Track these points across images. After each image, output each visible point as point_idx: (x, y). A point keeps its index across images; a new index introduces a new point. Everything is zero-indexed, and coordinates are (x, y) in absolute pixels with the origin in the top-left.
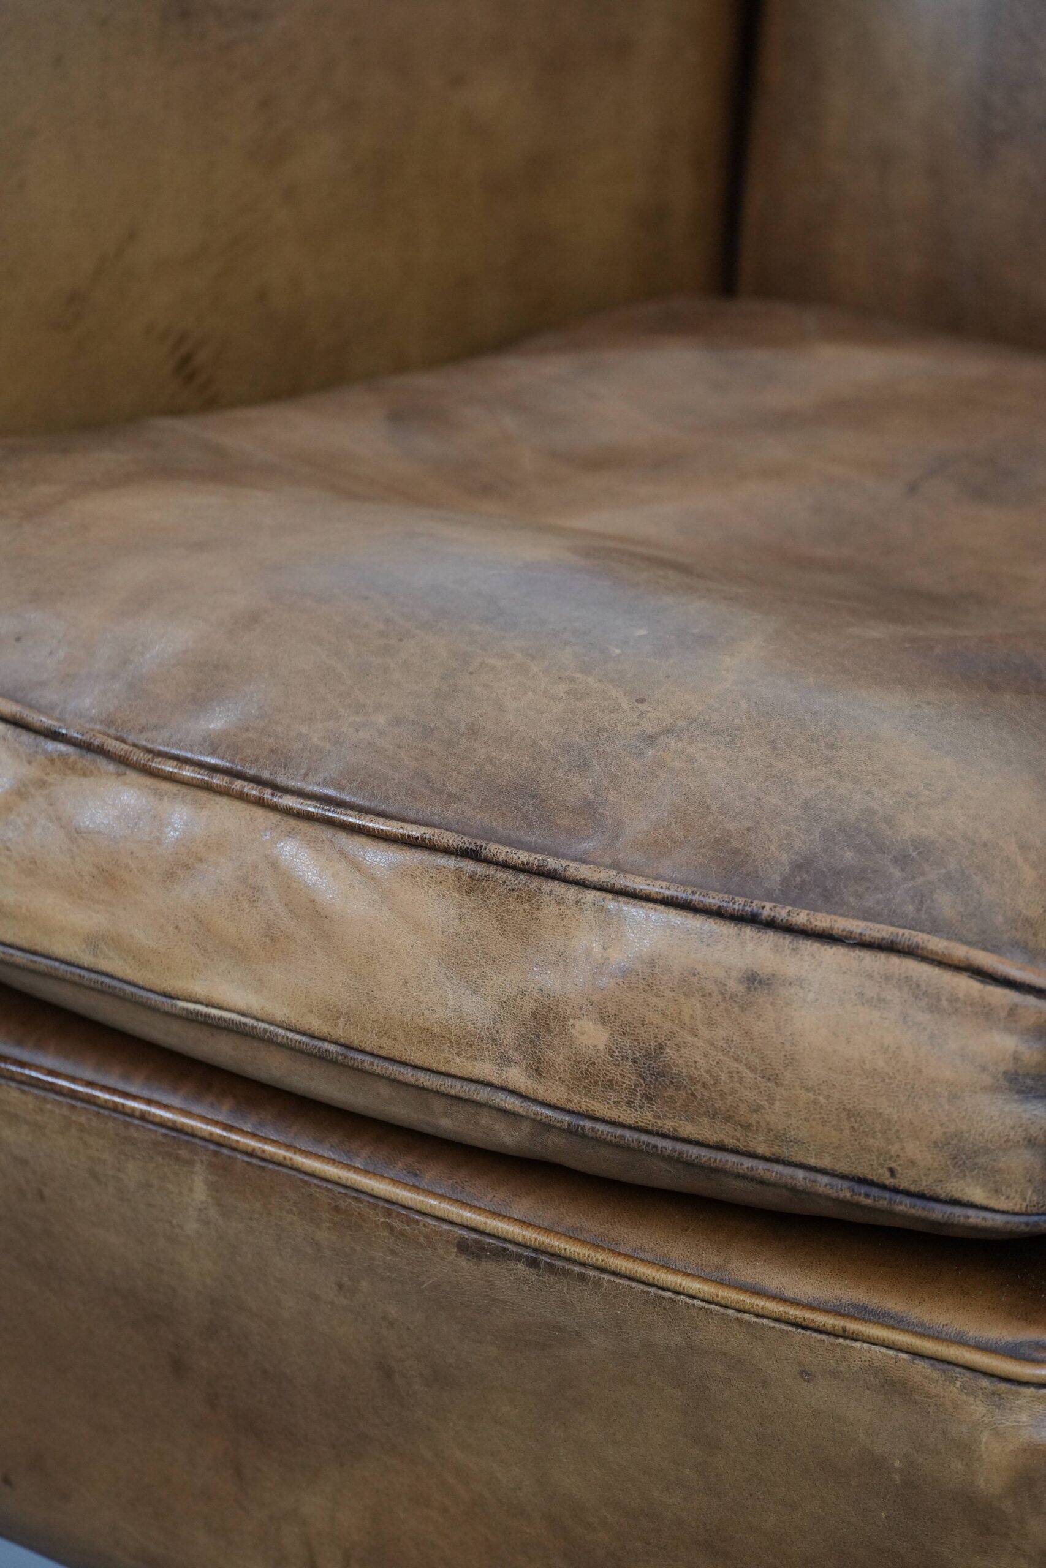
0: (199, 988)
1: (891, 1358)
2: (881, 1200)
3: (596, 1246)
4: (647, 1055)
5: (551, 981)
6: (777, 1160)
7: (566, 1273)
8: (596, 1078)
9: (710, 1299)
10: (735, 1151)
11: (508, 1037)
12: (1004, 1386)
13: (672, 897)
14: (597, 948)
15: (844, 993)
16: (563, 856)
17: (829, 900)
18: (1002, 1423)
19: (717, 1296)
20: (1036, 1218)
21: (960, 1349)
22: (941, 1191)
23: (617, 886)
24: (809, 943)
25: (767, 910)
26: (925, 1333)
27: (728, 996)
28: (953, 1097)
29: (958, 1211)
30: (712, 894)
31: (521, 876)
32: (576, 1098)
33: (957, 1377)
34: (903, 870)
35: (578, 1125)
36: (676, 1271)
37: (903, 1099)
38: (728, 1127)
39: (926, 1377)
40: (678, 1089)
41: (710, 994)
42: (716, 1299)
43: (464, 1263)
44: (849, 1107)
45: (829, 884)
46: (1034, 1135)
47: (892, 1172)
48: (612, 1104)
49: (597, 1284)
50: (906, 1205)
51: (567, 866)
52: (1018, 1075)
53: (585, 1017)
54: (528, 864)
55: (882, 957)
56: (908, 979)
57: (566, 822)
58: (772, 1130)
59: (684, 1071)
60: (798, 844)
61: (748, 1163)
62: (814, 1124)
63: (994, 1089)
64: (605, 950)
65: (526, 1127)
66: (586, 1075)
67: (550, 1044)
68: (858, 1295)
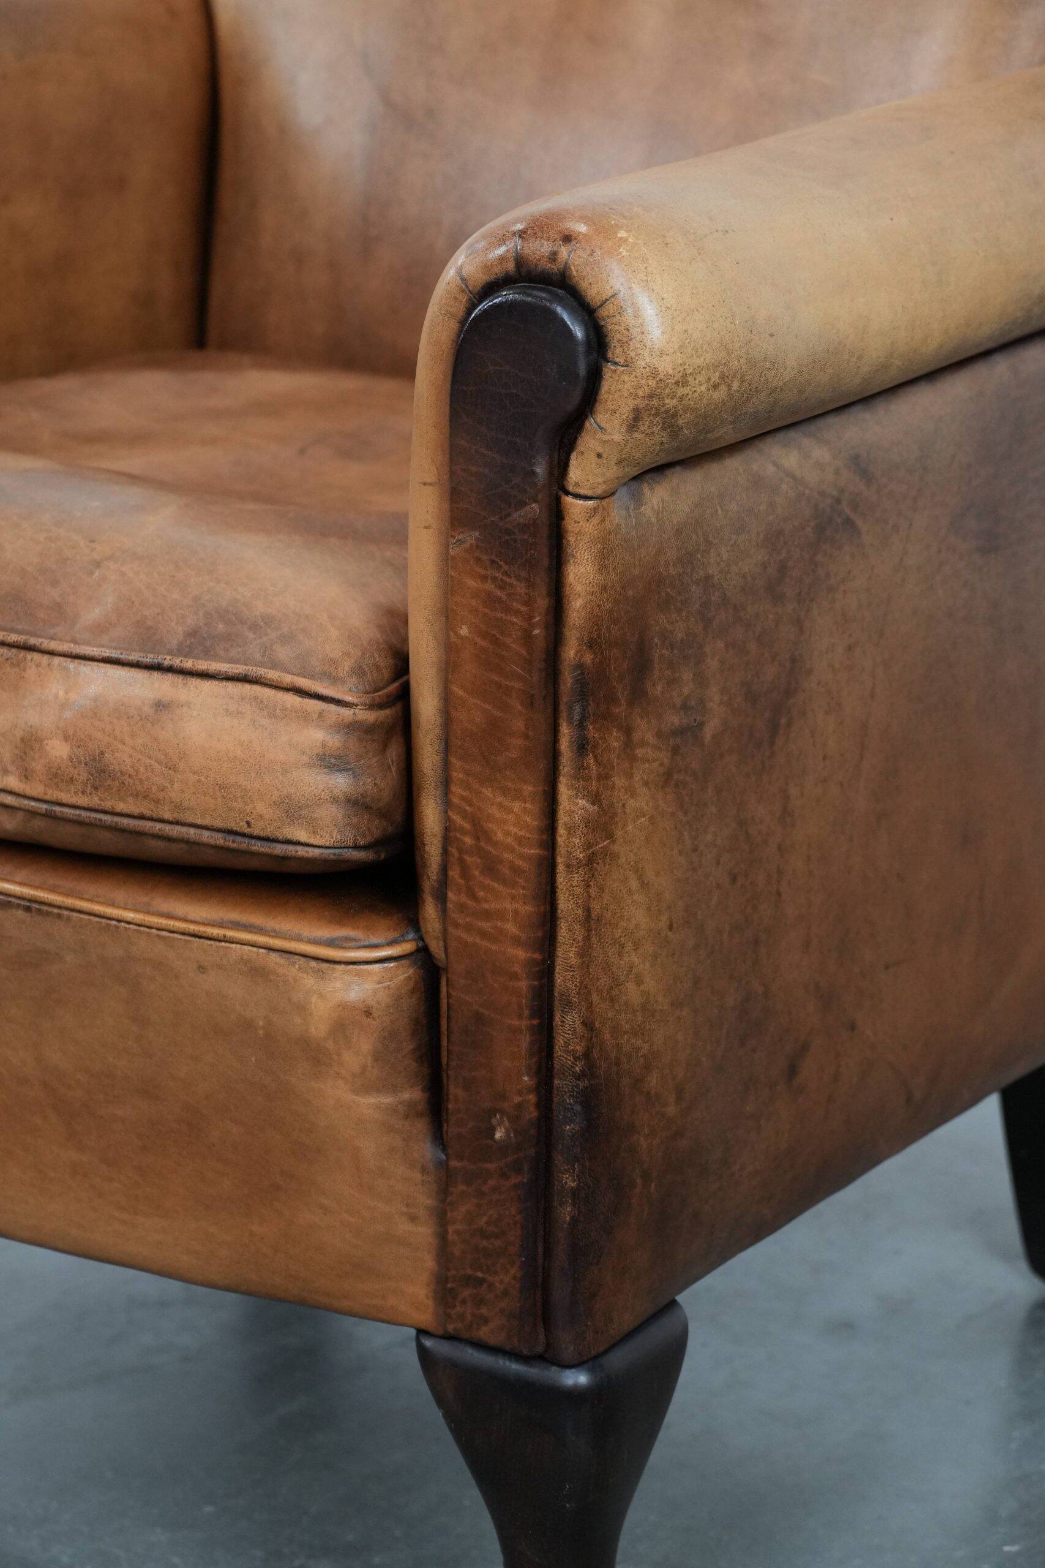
1: (254, 952)
2: (242, 844)
3: (67, 895)
4: (94, 760)
5: (32, 718)
6: (177, 823)
7: (48, 914)
8: (62, 777)
9: (140, 923)
10: (151, 819)
11: (7, 756)
12: (325, 965)
13: (108, 657)
14: (61, 694)
15: (216, 709)
16: (40, 637)
17: (207, 654)
18: (325, 989)
19: (145, 921)
20: (341, 851)
21: (298, 943)
22: (279, 835)
23: (74, 652)
24: (194, 679)
25: (168, 661)
26: (275, 934)
27: (143, 717)
28: (285, 772)
29: (291, 848)
30: (133, 653)
31: (13, 650)
32: (50, 792)
33: (296, 962)
34: (254, 633)
35: (52, 810)
36: (118, 907)
37: (253, 775)
38: (145, 803)
39: (276, 963)
40: (113, 780)
41: (132, 717)
42: (144, 923)
44: (219, 782)
45: (208, 643)
46: (337, 795)
47: (248, 823)
48: (73, 793)
49: (69, 919)
50: (258, 846)
51: (42, 642)
52: (325, 755)
53: (54, 738)
54: (17, 641)
55: (239, 685)
56: (256, 698)
57: (42, 615)
58: (173, 802)
59: (117, 768)
60: (189, 621)
61: (159, 826)
62: (199, 796)
63: (309, 766)
64: (67, 694)
65: (20, 815)
66: (55, 776)
67: (33, 759)
68: (234, 915)
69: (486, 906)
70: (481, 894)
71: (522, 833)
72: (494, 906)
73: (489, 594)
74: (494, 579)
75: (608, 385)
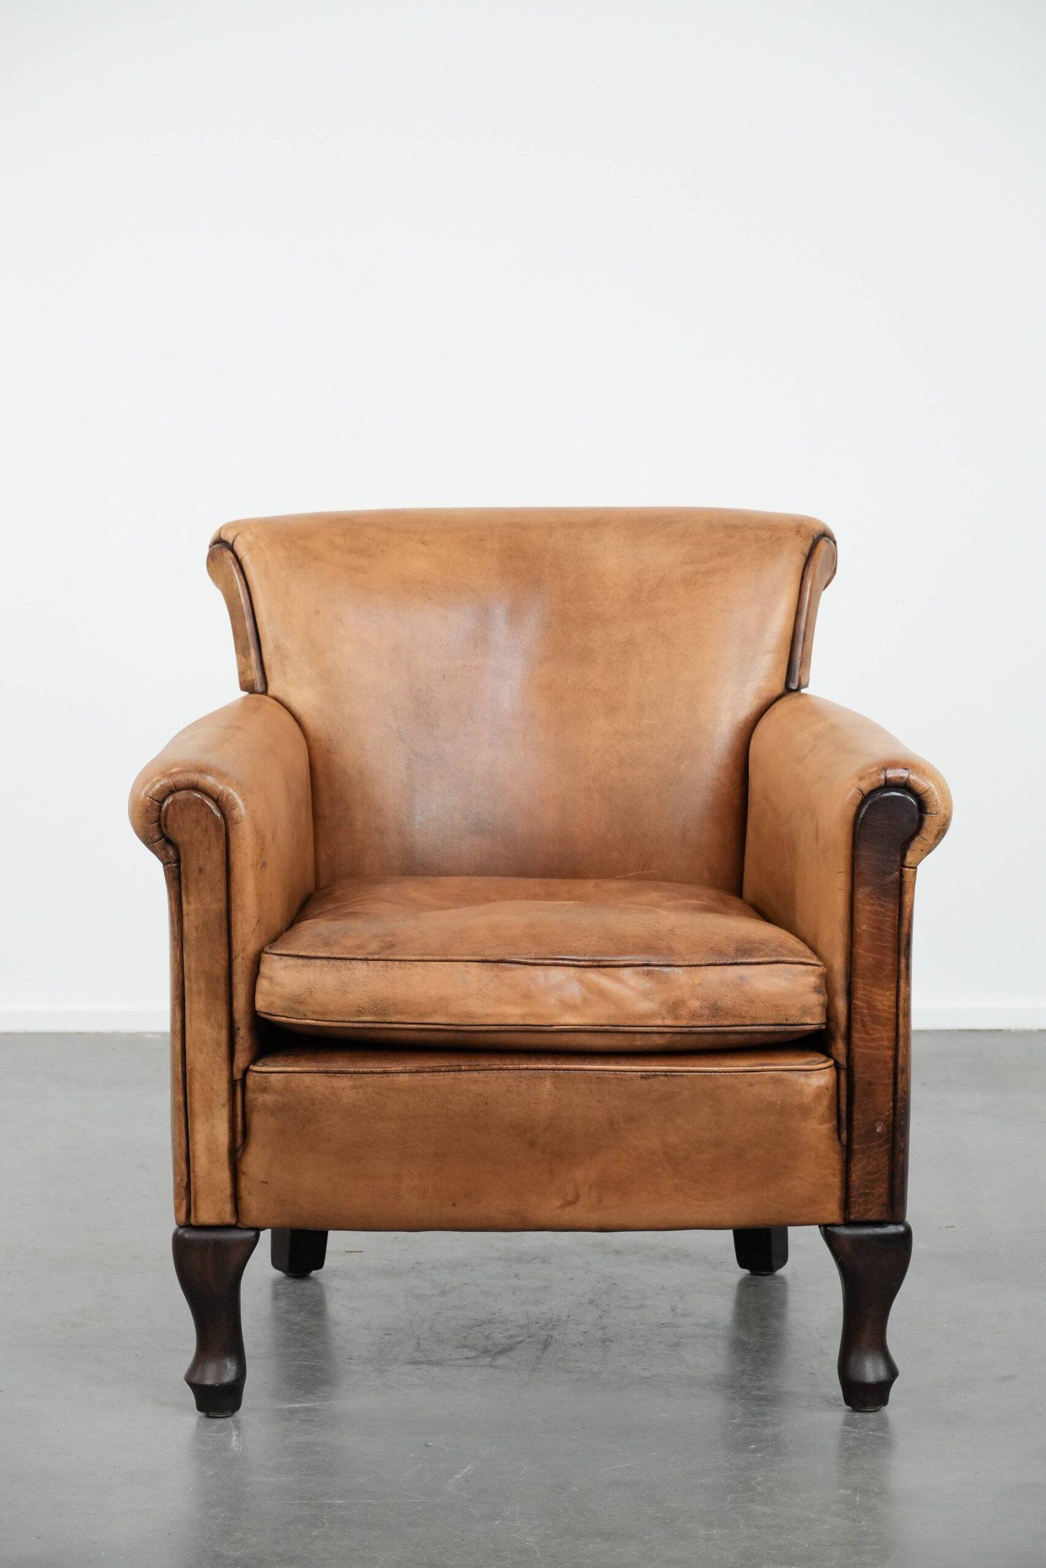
0: (562, 1021)
1: (774, 1073)
2: (782, 1029)
4: (713, 1005)
5: (678, 993)
6: (753, 1025)
8: (696, 1015)
10: (740, 1025)
11: (664, 1012)
12: (805, 1072)
14: (690, 981)
17: (750, 955)
18: (808, 1082)
22: (799, 1022)
23: (690, 964)
24: (754, 966)
27: (734, 985)
28: (801, 996)
29: (803, 1027)
32: (690, 1022)
33: (796, 1074)
35: (692, 1030)
37: (790, 999)
38: (738, 1019)
39: (788, 1076)
40: (723, 1012)
41: (729, 985)
42: (723, 1071)
43: (643, 1082)
44: (775, 1005)
46: (820, 1002)
47: (786, 1019)
48: (702, 1021)
50: (789, 1028)
52: (816, 987)
53: (692, 1000)
55: (775, 965)
56: (784, 969)
58: (752, 1016)
59: (724, 1007)
61: (742, 1028)
63: (811, 992)
65: (668, 1036)
66: (694, 1015)
67: (680, 1010)
68: (759, 1062)
69: (874, 1036)
70: (871, 1032)
71: (890, 1004)
72: (878, 1035)
73: (876, 911)
74: (879, 904)
75: (926, 823)
